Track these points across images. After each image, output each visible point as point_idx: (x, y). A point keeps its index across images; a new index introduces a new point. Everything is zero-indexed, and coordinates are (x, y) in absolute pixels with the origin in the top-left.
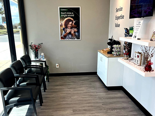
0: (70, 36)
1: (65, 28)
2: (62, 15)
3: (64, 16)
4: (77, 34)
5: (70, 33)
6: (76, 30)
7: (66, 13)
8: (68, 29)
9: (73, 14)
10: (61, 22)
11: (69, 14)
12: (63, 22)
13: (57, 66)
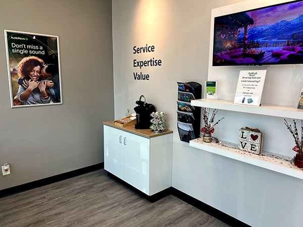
0: (37, 96)
1: (24, 79)
2: (14, 48)
3: (20, 51)
4: (53, 91)
5: (37, 90)
6: (50, 83)
7: (26, 47)
8: (32, 81)
9: (42, 51)
10: (12, 65)
11: (32, 50)
12: (19, 66)
13: (6, 170)
